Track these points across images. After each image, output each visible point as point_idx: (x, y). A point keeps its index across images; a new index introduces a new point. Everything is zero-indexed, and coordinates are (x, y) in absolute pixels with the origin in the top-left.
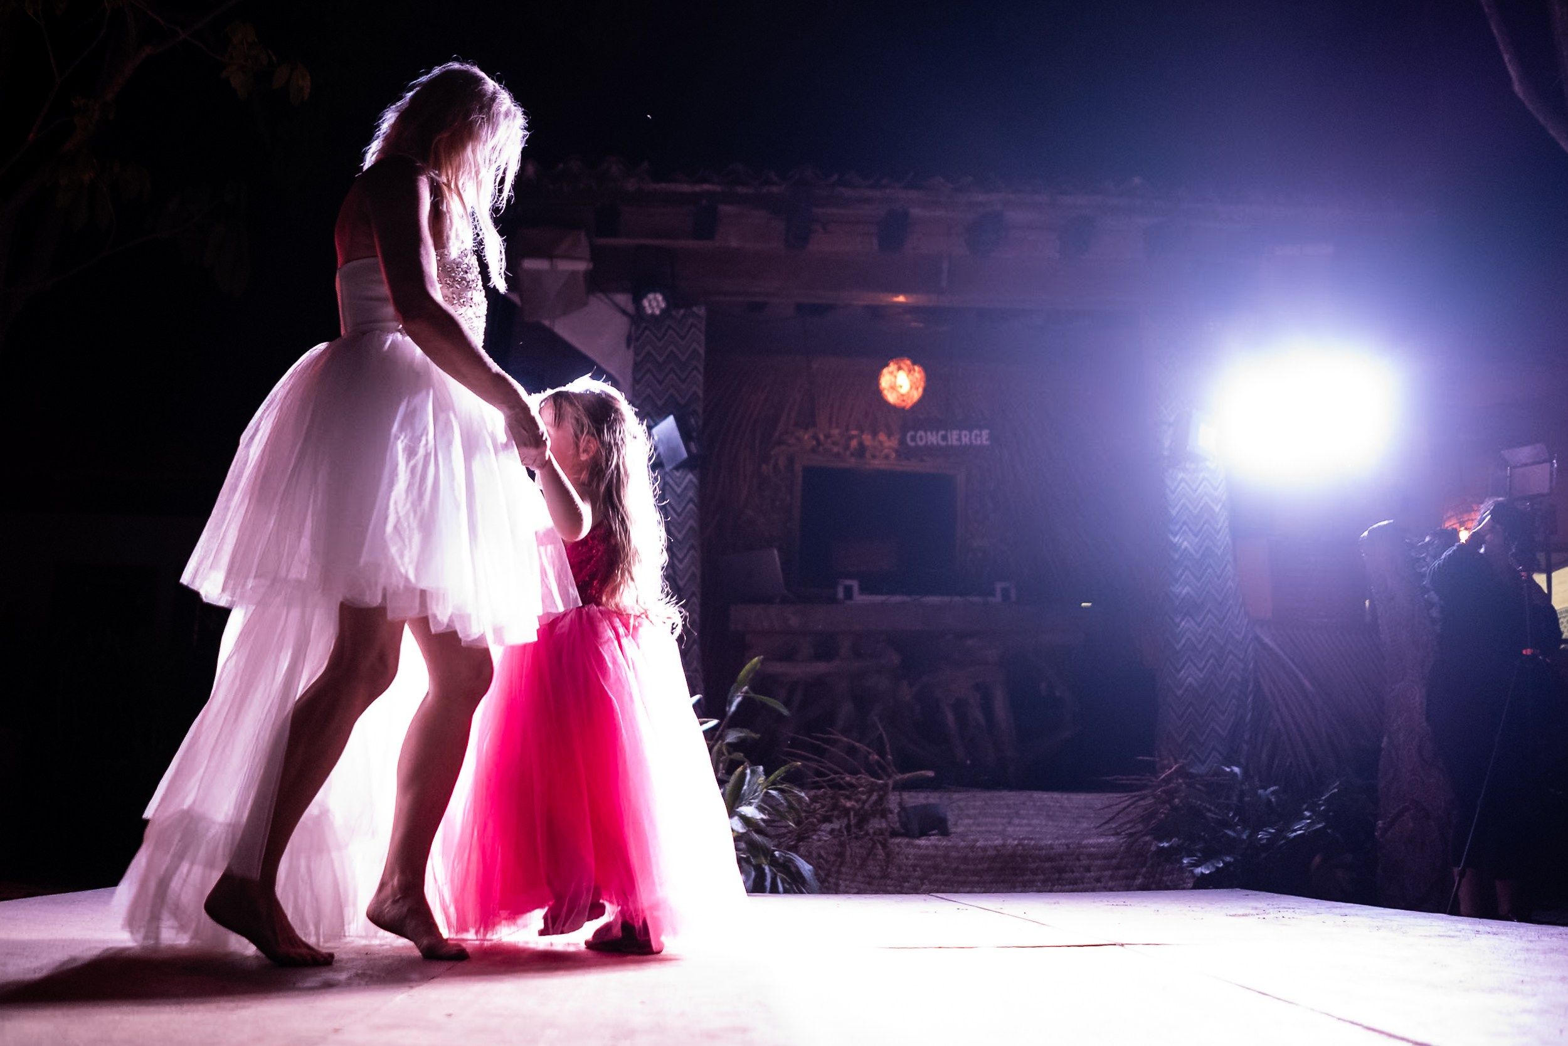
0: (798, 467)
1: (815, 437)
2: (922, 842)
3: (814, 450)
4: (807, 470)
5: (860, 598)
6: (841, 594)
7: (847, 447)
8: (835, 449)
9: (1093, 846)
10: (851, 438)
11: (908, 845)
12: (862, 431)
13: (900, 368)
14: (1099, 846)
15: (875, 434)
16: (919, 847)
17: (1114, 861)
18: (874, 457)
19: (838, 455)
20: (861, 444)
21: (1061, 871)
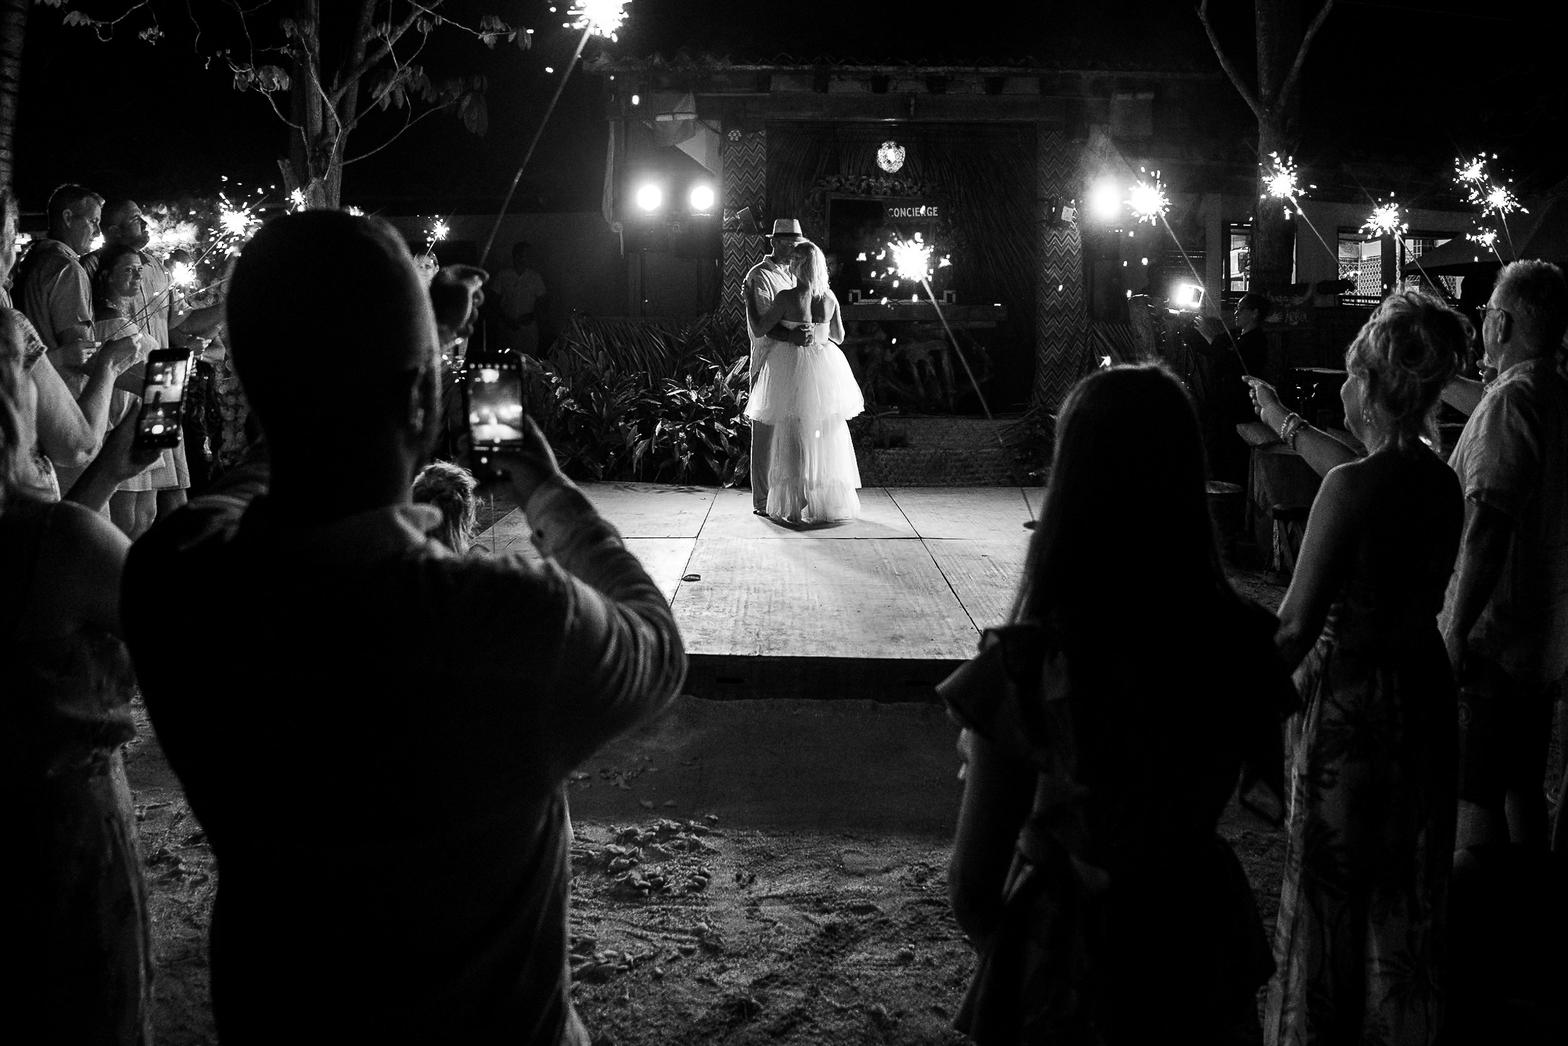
0: (828, 200)
1: (839, 181)
2: (891, 451)
3: (838, 189)
4: (833, 202)
5: (863, 302)
6: (850, 299)
7: (859, 187)
8: (852, 189)
9: (985, 453)
10: (863, 180)
11: (883, 453)
12: (869, 176)
13: (890, 147)
14: (988, 453)
15: (877, 179)
16: (889, 454)
17: (996, 462)
18: (877, 193)
19: (853, 192)
20: (868, 185)
21: (967, 467)
